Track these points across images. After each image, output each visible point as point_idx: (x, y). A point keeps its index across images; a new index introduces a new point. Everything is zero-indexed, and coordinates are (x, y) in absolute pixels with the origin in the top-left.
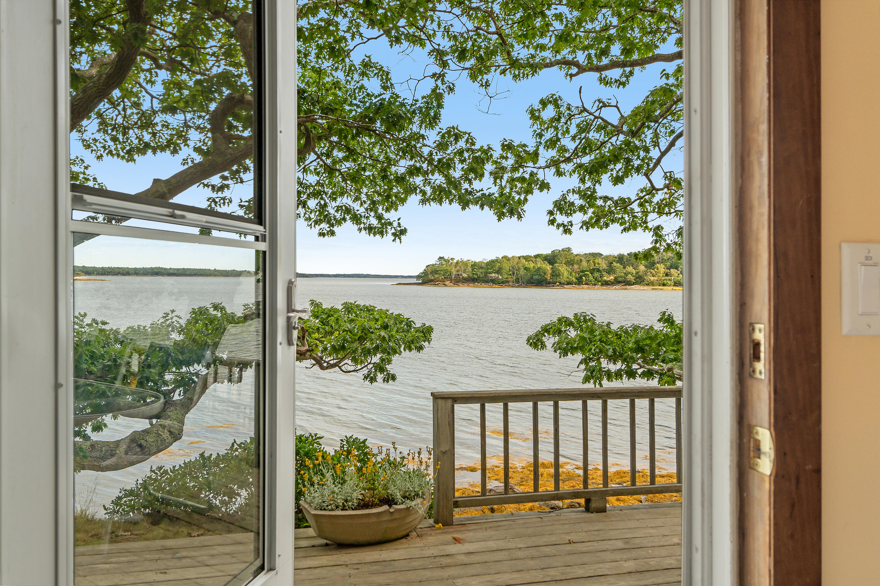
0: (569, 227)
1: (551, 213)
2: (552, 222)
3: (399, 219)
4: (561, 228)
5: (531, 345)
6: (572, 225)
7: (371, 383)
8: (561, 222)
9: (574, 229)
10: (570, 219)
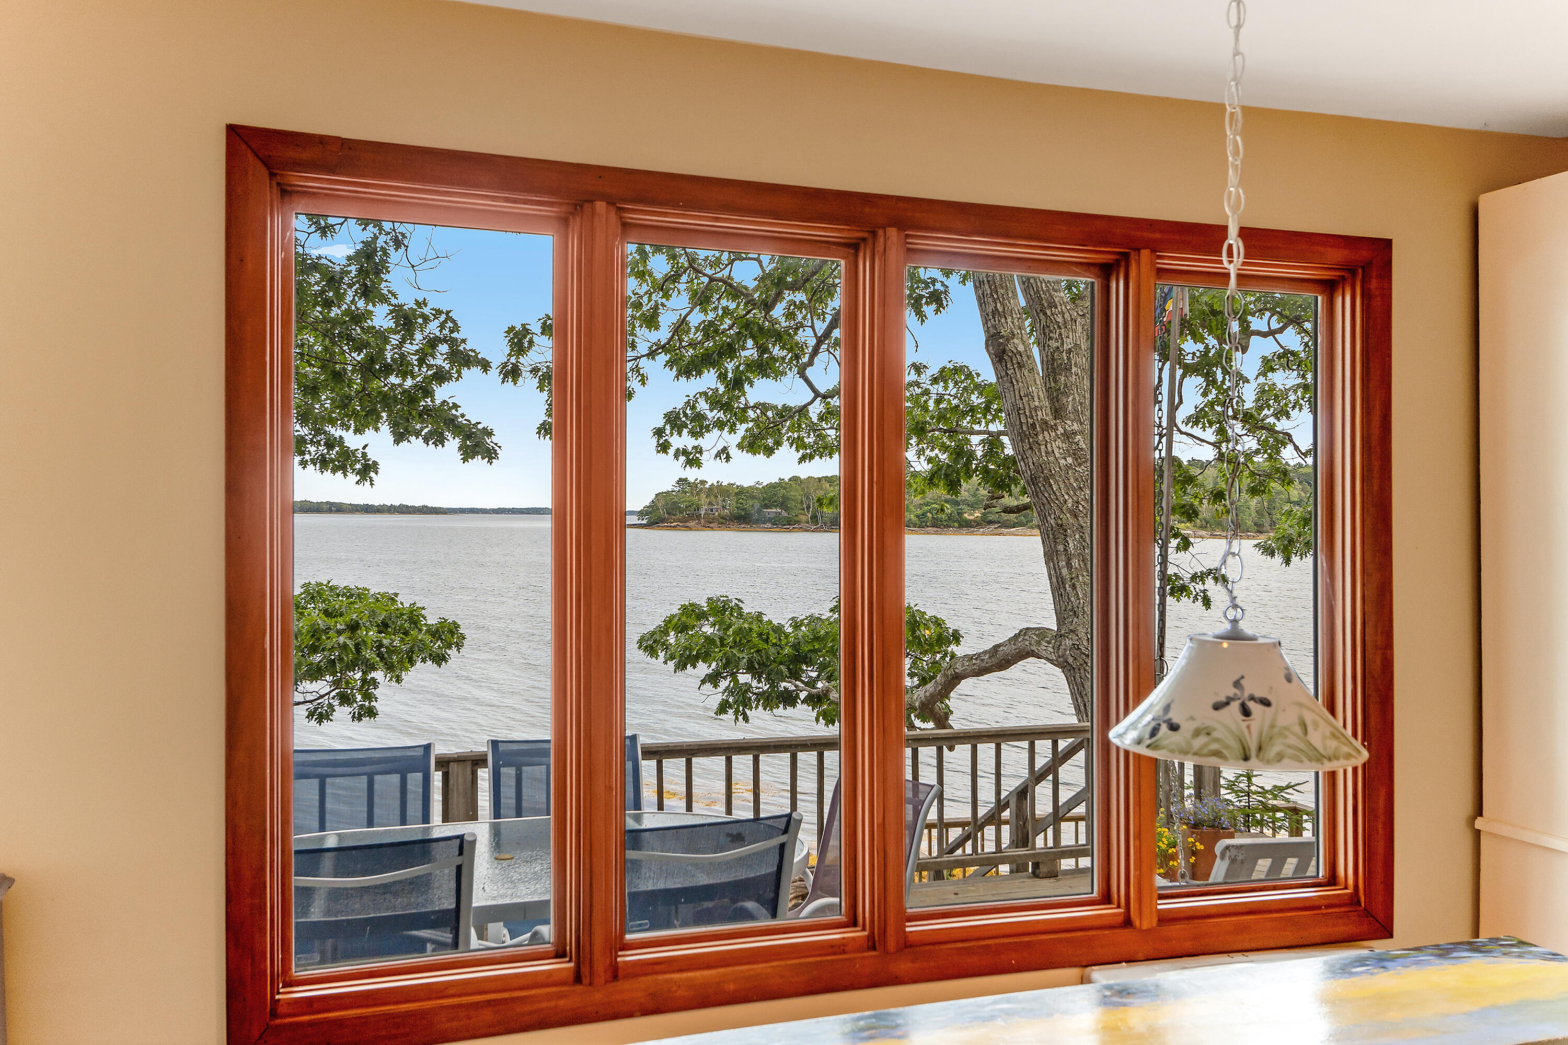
0: (698, 455)
1: (659, 432)
2: (664, 448)
3: (364, 448)
4: (682, 458)
5: (646, 649)
6: (701, 452)
7: (320, 722)
8: (681, 447)
9: (704, 458)
10: (700, 442)
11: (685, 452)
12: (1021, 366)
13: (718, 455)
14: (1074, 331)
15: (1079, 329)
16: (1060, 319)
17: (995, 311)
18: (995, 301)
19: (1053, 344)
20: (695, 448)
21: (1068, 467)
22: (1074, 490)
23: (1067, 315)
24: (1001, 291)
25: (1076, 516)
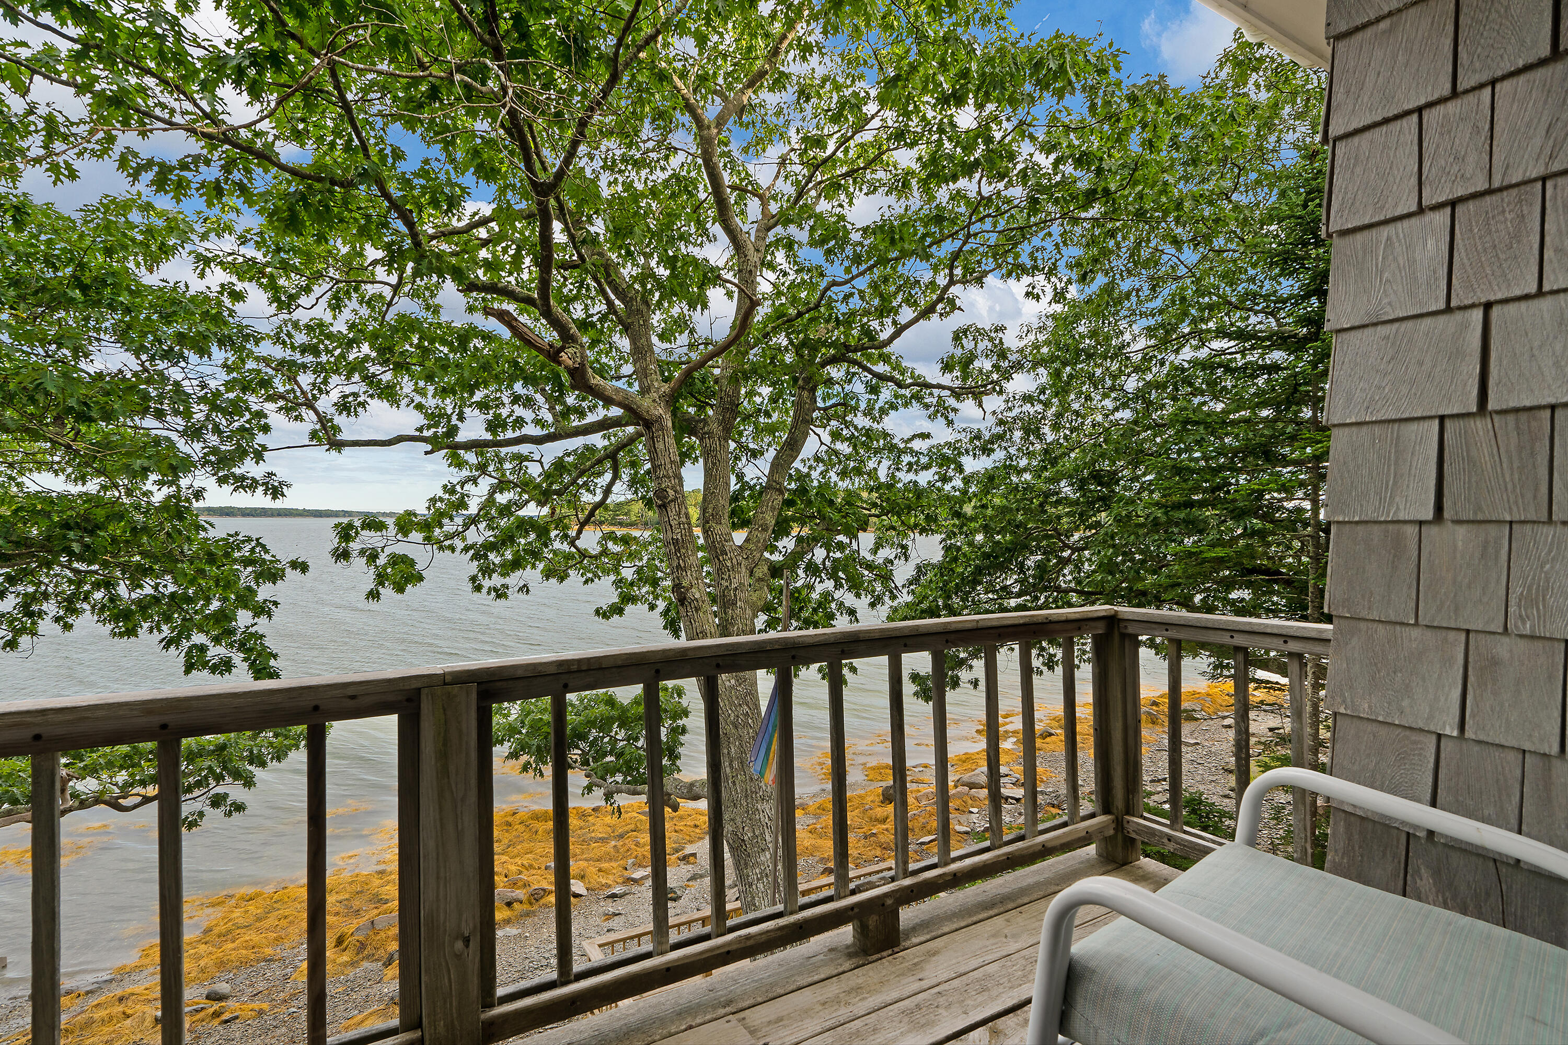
11: (496, 590)
12: (697, 609)
13: (521, 589)
14: (739, 573)
15: (744, 570)
16: (729, 564)
17: (679, 566)
18: (678, 558)
19: (725, 584)
20: (503, 585)
21: (732, 687)
22: (735, 706)
23: (734, 561)
24: (683, 551)
25: (736, 727)
